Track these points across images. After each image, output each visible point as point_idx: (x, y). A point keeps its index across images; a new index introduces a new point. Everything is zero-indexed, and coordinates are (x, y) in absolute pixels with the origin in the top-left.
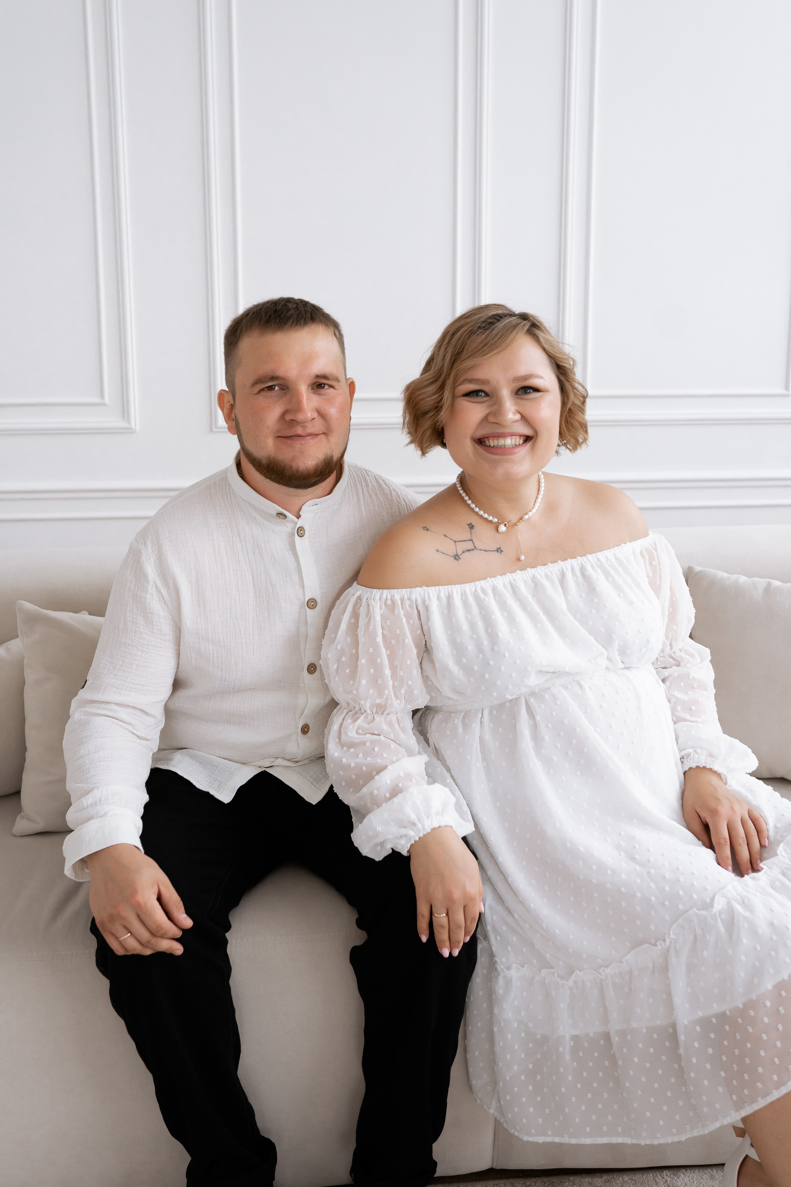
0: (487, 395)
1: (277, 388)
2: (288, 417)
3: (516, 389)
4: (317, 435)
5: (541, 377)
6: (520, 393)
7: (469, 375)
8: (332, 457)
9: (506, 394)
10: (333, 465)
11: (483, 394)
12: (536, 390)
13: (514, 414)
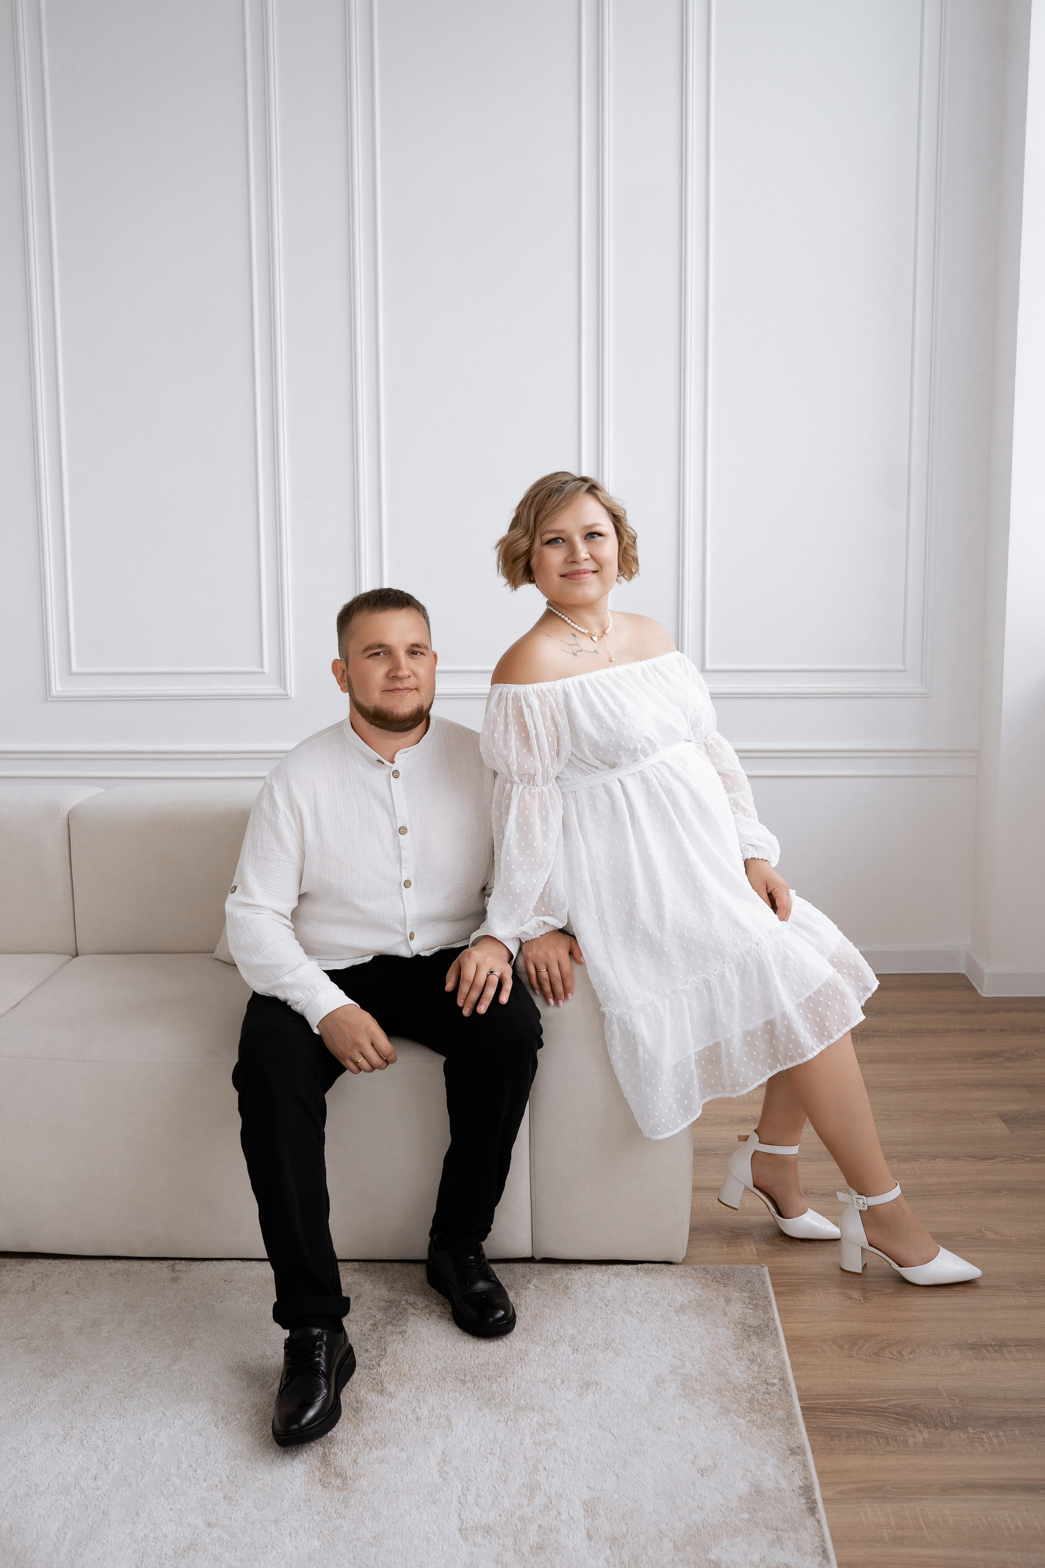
0: (564, 541)
1: (382, 654)
2: (392, 674)
3: (585, 535)
4: (412, 690)
5: (603, 525)
6: (588, 537)
7: (549, 528)
8: (422, 707)
9: (578, 540)
10: (423, 712)
11: (561, 541)
12: (600, 535)
13: (586, 554)
